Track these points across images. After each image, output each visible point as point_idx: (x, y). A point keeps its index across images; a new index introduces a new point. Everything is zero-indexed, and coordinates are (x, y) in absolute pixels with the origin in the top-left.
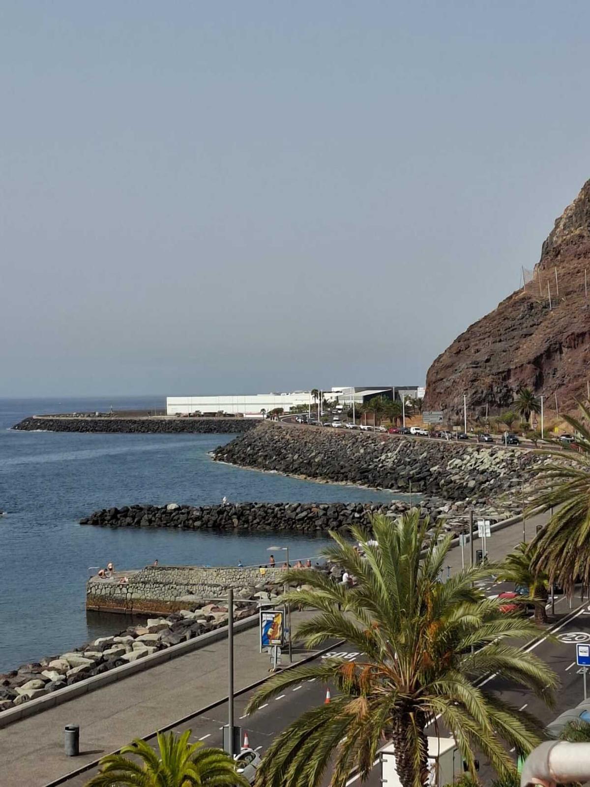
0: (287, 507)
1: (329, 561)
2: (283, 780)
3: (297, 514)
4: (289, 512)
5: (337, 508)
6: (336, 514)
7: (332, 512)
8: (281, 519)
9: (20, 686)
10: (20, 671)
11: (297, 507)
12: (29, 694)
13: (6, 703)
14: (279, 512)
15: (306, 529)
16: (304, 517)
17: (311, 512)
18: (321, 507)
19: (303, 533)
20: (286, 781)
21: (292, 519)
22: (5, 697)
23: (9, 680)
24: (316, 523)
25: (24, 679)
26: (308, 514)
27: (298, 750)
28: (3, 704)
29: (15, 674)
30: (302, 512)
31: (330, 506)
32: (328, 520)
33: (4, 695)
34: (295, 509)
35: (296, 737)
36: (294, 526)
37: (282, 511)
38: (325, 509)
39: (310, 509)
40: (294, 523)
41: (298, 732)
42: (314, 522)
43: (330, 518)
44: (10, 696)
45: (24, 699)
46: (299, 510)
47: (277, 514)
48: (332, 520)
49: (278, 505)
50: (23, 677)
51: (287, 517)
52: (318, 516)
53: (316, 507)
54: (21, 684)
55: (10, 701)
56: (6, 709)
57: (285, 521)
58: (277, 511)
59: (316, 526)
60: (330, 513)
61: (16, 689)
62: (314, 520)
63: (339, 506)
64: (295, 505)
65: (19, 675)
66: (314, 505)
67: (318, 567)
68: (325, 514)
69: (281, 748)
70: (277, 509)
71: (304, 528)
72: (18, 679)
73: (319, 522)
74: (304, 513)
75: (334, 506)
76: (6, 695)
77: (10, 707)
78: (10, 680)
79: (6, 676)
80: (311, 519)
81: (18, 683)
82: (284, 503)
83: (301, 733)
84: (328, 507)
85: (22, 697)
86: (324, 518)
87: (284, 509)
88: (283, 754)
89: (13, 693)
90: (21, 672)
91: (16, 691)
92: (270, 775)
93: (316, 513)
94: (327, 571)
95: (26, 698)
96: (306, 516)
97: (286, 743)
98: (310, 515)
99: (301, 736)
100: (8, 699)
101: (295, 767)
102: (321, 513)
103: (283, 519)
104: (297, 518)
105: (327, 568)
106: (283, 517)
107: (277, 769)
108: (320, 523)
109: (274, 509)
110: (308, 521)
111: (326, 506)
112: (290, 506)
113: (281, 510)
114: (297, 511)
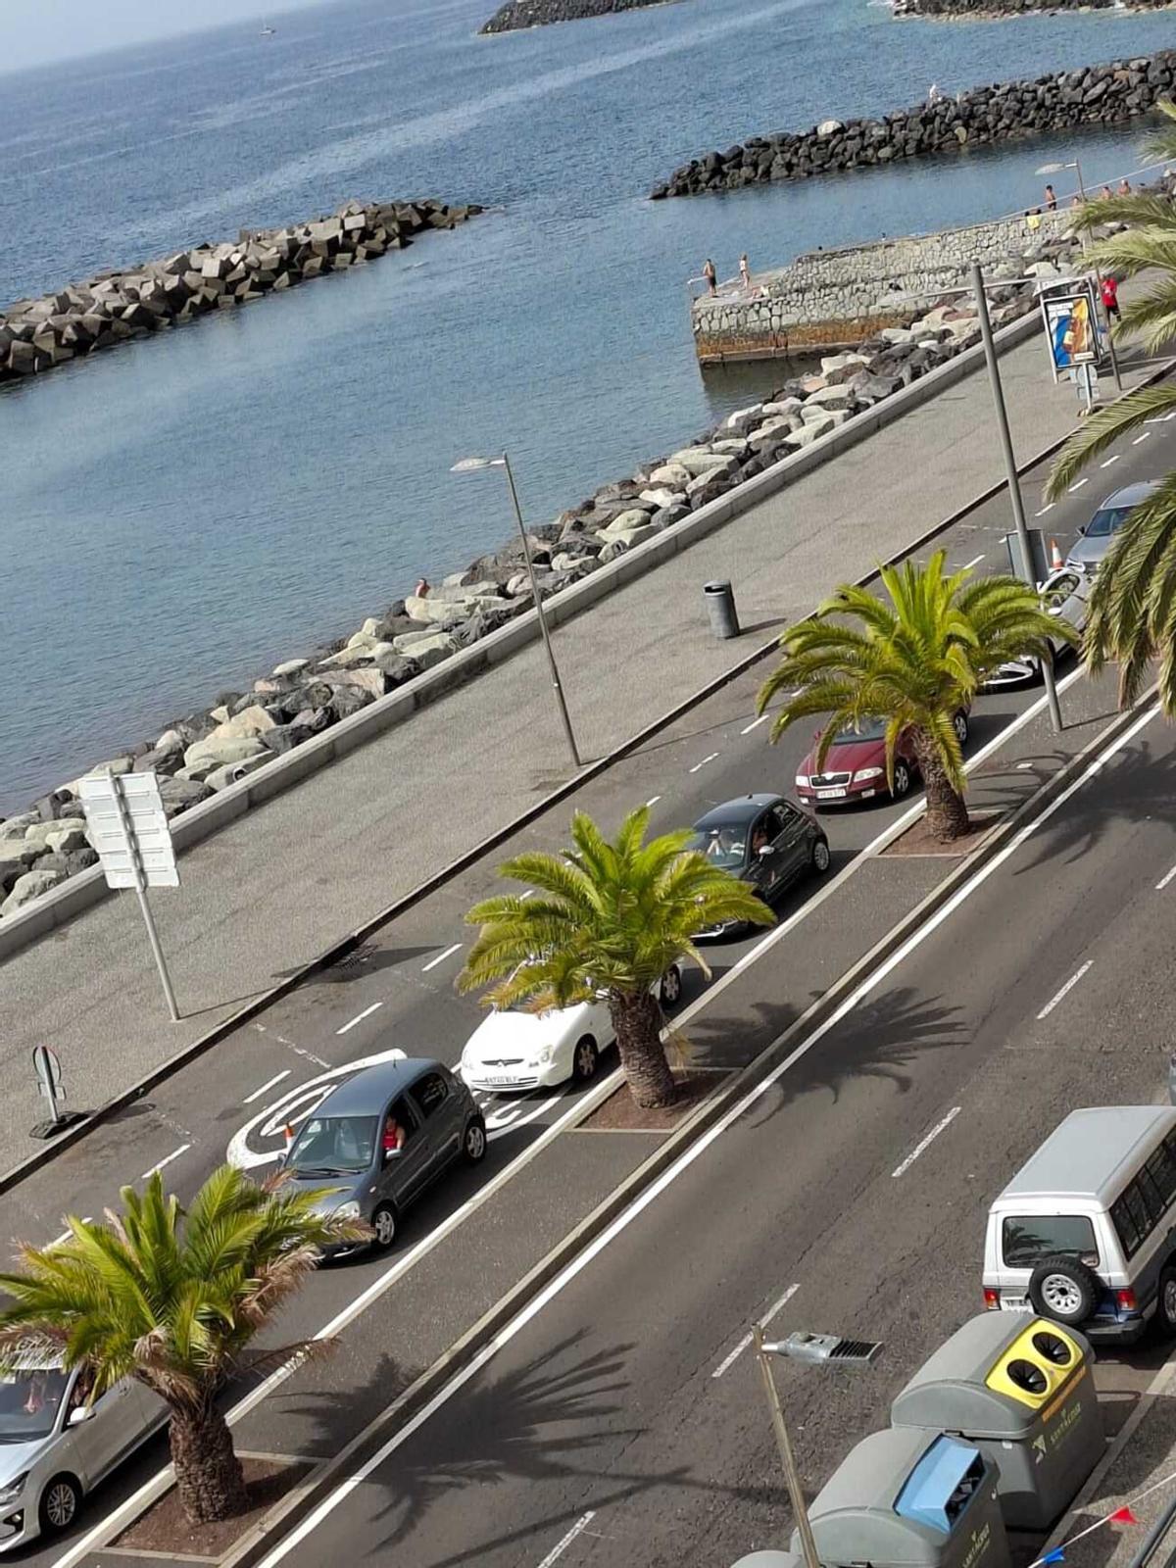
0: (1061, 81)
1: (1167, 174)
2: (1141, 612)
3: (1085, 92)
4: (1068, 89)
5: (1166, 61)
6: (1167, 74)
7: (1157, 73)
8: (1054, 109)
9: (605, 527)
10: (597, 500)
11: (1083, 77)
12: (623, 539)
13: (585, 562)
14: (1048, 96)
15: (1108, 118)
16: (1100, 96)
17: (1114, 82)
18: (1134, 65)
19: (1105, 127)
20: (1146, 612)
21: (1077, 104)
22: (580, 551)
23: (580, 519)
24: (1129, 101)
25: (609, 512)
26: (1108, 86)
27: (1162, 551)
28: (580, 565)
29: (590, 506)
30: (1095, 85)
31: (1152, 60)
32: (1151, 91)
33: (579, 548)
34: (1080, 82)
35: (1154, 525)
36: (1083, 117)
37: (1054, 92)
38: (1142, 69)
39: (1112, 76)
40: (1081, 112)
41: (1156, 517)
42: (1124, 101)
43: (1157, 86)
44: (589, 548)
45: (616, 549)
46: (1087, 82)
47: (1044, 100)
48: (1160, 88)
49: (1043, 82)
50: (607, 509)
51: (1066, 101)
52: (1129, 88)
53: (1123, 69)
54: (605, 524)
55: (592, 557)
56: (589, 573)
57: (1062, 110)
58: (1043, 94)
59: (1129, 109)
60: (1153, 74)
61: (597, 534)
62: (1121, 96)
63: (1171, 55)
64: (1078, 74)
65: (598, 507)
66: (1118, 66)
67: (1144, 191)
68: (1142, 81)
69: (1126, 552)
70: (1041, 89)
71: (1103, 117)
72: (598, 515)
73: (1132, 100)
74: (1100, 87)
75: (1160, 57)
76: (583, 547)
77: (594, 569)
78: (583, 519)
79: (573, 513)
80: (1114, 96)
81: (598, 524)
82: (1055, 74)
83: (1163, 516)
84: (1149, 64)
85: (613, 547)
86: (1143, 89)
87: (1057, 87)
88: (1134, 563)
89: (594, 541)
90: (600, 501)
91: (599, 538)
92: (1114, 605)
93: (1124, 82)
94: (1166, 195)
95: (620, 548)
96: (1105, 92)
97: (1135, 540)
98: (1113, 88)
99: (1164, 522)
100: (588, 554)
101: (1162, 582)
102: (1135, 79)
103: (1058, 107)
104: (1085, 101)
105: (1164, 189)
106: (1056, 104)
107: (1125, 594)
108: (1137, 101)
109: (1035, 91)
110: (1109, 102)
111: (1144, 62)
112: (1068, 77)
113: (1050, 90)
114: (1084, 85)
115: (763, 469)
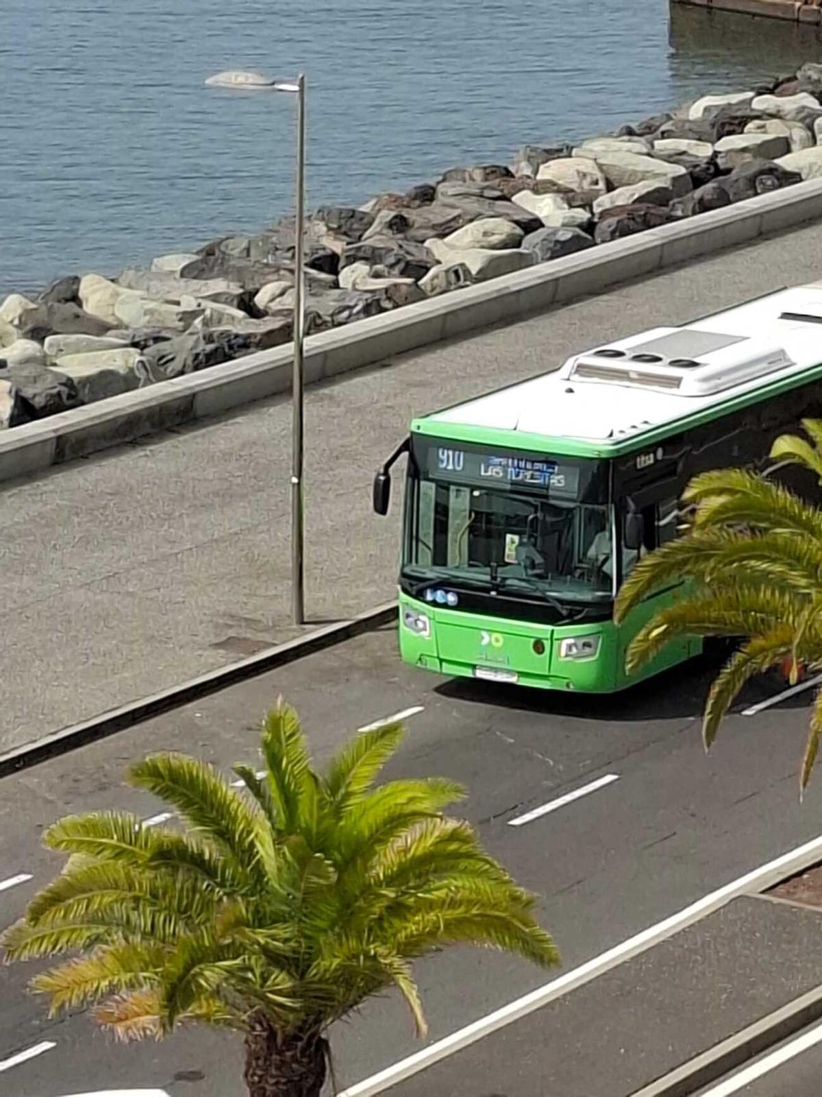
9: (443, 236)
10: (441, 188)
12: (468, 264)
13: (396, 285)
22: (392, 266)
23: (405, 213)
25: (456, 212)
28: (387, 290)
29: (427, 195)
33: (392, 260)
44: (408, 263)
45: (452, 277)
50: (453, 207)
54: (444, 231)
55: (409, 280)
56: (396, 306)
61: (427, 244)
65: (440, 198)
72: (436, 213)
76: (398, 262)
77: (408, 301)
78: (411, 215)
79: (395, 200)
81: (434, 227)
85: (447, 271)
89: (417, 255)
90: (446, 190)
91: (428, 251)
95: (459, 276)
100: (403, 273)
115: (729, 203)
